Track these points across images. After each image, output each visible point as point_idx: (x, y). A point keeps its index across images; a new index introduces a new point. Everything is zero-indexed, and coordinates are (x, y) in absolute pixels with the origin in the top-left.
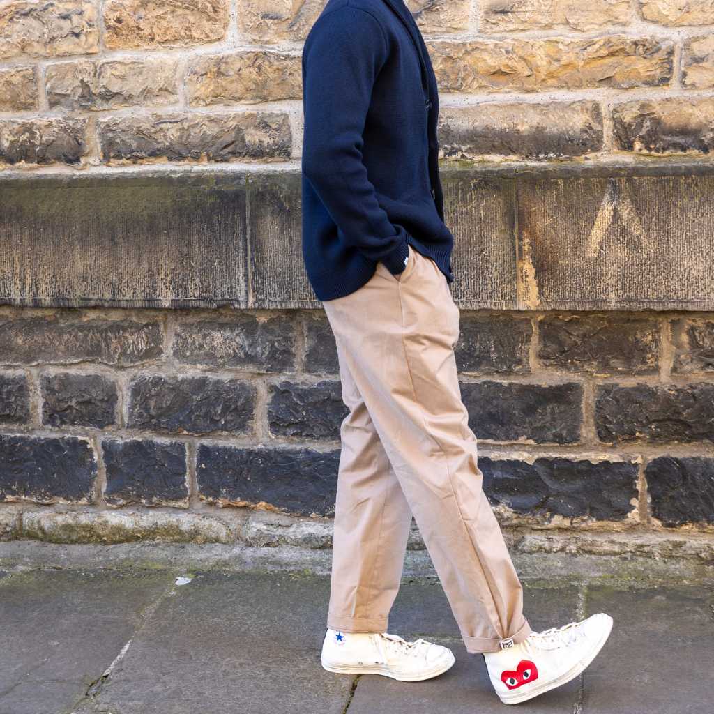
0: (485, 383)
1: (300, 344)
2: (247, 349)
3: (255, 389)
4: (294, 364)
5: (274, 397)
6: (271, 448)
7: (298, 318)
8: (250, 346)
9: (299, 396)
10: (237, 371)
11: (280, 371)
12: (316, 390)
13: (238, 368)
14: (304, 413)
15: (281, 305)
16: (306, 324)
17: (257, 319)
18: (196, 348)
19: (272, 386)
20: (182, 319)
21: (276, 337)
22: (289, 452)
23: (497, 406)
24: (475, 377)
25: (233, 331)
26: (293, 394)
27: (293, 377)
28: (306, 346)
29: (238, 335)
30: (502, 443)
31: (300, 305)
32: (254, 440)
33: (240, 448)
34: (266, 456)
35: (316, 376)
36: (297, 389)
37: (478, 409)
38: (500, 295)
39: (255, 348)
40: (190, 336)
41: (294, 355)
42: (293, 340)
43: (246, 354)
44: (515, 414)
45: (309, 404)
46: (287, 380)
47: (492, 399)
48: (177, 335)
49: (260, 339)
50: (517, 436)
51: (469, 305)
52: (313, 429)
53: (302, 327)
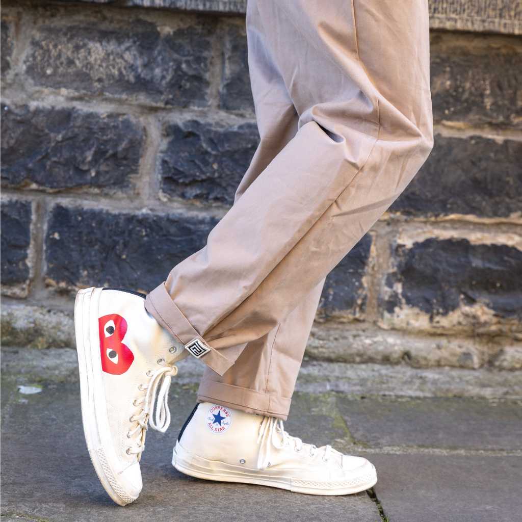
0: (472, 138)
1: (217, 69)
2: (140, 70)
3: (144, 129)
4: (206, 97)
5: (171, 143)
6: (162, 214)
7: (218, 31)
8: (145, 66)
9: (211, 141)
10: (121, 102)
11: (185, 106)
12: (236, 134)
13: (124, 96)
14: (215, 166)
15: (204, 5)
16: (231, 41)
17: (159, 29)
18: (62, 63)
19: (170, 127)
20: (44, 22)
21: (184, 56)
22: (188, 221)
23: (485, 170)
24: (459, 129)
25: (120, 43)
26: (202, 138)
27: (204, 114)
28: (228, 72)
29: (128, 49)
30: (486, 221)
31: (232, 7)
32: (136, 203)
33: (116, 212)
34: (153, 225)
35: (237, 115)
36: (209, 131)
37: (459, 172)
38: (512, 13)
39: (152, 69)
40: (55, 46)
41: (208, 84)
42: (208, 62)
43: (138, 77)
44: (508, 183)
45: (223, 154)
46: (195, 118)
47: (480, 159)
48: (35, 44)
49: (159, 58)
50: (509, 211)
51: (469, 24)
52: (226, 190)
53: (224, 45)
